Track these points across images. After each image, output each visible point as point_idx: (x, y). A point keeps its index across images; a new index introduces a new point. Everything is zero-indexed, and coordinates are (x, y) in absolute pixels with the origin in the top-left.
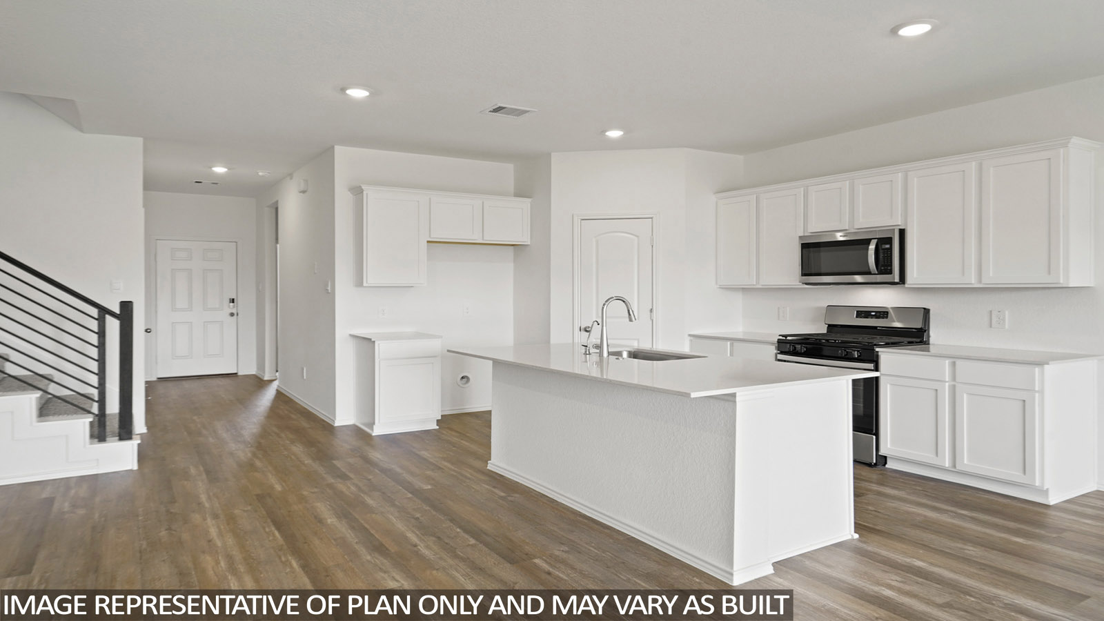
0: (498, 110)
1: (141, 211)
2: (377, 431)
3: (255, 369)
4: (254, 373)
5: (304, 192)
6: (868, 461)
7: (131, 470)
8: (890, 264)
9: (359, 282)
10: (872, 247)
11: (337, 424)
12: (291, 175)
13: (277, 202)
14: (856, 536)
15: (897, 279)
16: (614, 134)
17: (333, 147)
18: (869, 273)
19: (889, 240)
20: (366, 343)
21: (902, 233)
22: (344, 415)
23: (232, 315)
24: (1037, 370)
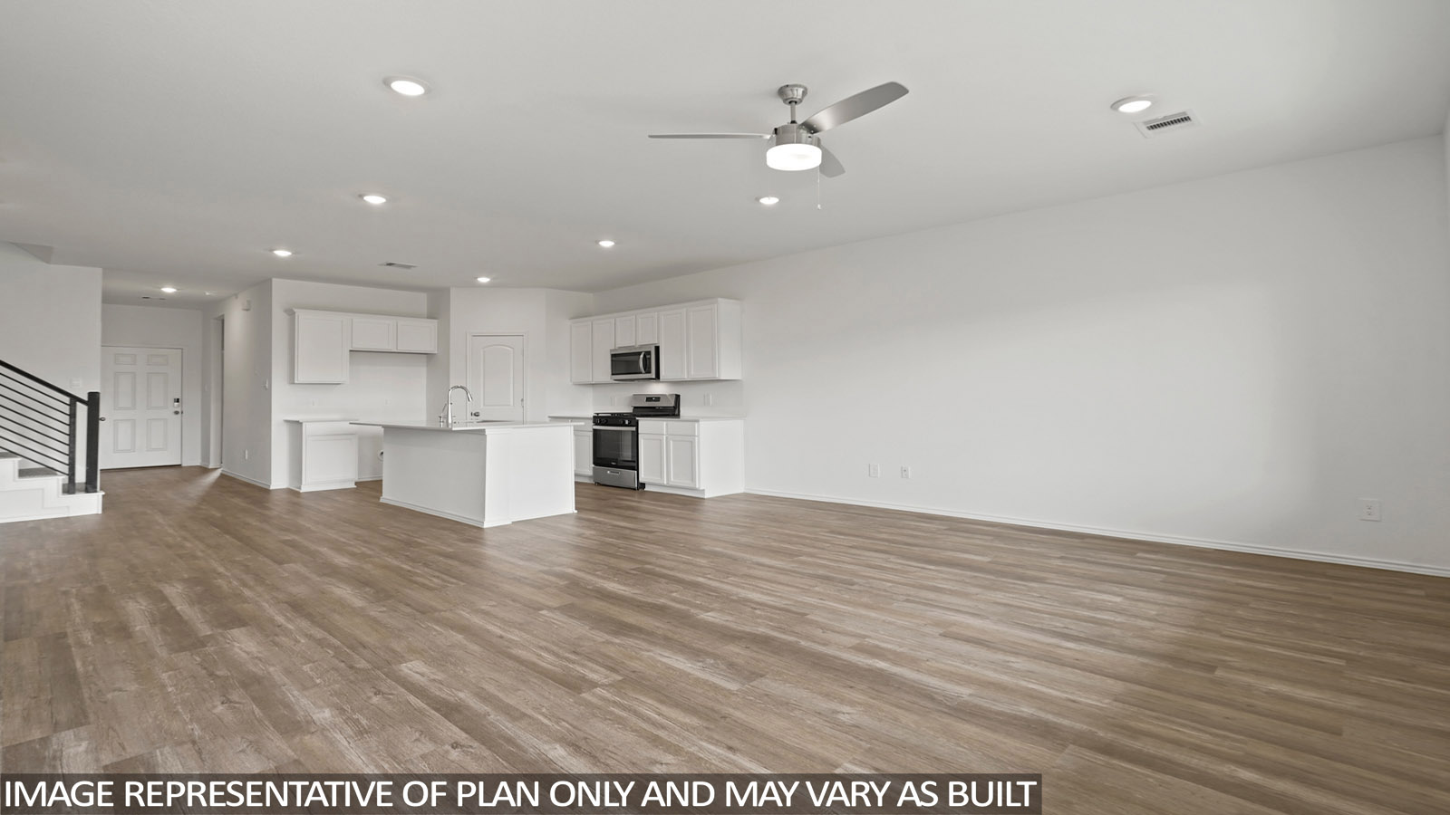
0: (390, 264)
1: (99, 324)
2: (304, 489)
3: (200, 461)
4: (199, 464)
5: (247, 310)
6: (632, 486)
7: (97, 514)
8: (650, 367)
9: (292, 381)
10: (642, 356)
11: (272, 488)
12: (236, 296)
13: (223, 316)
14: (576, 511)
15: (654, 377)
16: (484, 280)
17: (270, 280)
18: (641, 373)
19: (649, 353)
20: (297, 425)
21: (657, 349)
22: (279, 480)
23: (177, 413)
24: (696, 424)
